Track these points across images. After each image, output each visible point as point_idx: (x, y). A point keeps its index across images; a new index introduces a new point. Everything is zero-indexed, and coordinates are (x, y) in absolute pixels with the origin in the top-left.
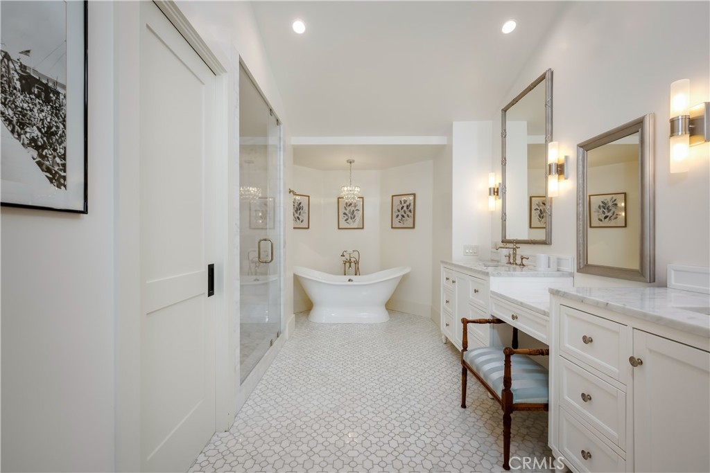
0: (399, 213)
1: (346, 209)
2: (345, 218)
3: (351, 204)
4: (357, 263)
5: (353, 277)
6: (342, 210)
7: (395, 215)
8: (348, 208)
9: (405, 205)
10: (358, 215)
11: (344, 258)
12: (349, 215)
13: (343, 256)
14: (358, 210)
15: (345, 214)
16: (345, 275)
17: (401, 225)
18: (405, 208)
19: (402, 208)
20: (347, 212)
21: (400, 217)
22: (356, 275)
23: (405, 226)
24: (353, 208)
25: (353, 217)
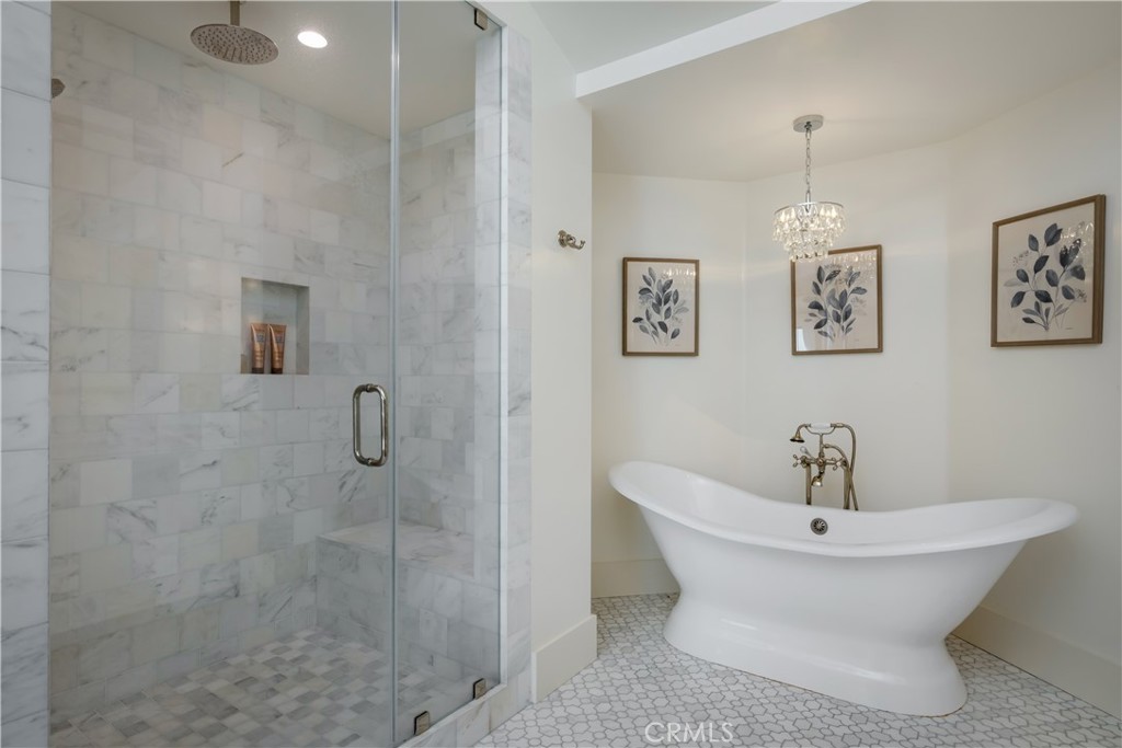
0: (1023, 287)
1: (818, 291)
2: (816, 321)
3: (835, 273)
4: (848, 466)
5: (830, 515)
6: (805, 296)
7: (1005, 295)
8: (826, 288)
9: (1053, 253)
10: (863, 308)
11: (797, 447)
12: (830, 309)
13: (798, 440)
14: (859, 290)
15: (816, 306)
16: (809, 503)
17: (1035, 332)
18: (1053, 264)
19: (1039, 265)
20: (823, 301)
21: (1030, 301)
22: (847, 507)
23: (1053, 335)
24: (844, 286)
25: (844, 315)
